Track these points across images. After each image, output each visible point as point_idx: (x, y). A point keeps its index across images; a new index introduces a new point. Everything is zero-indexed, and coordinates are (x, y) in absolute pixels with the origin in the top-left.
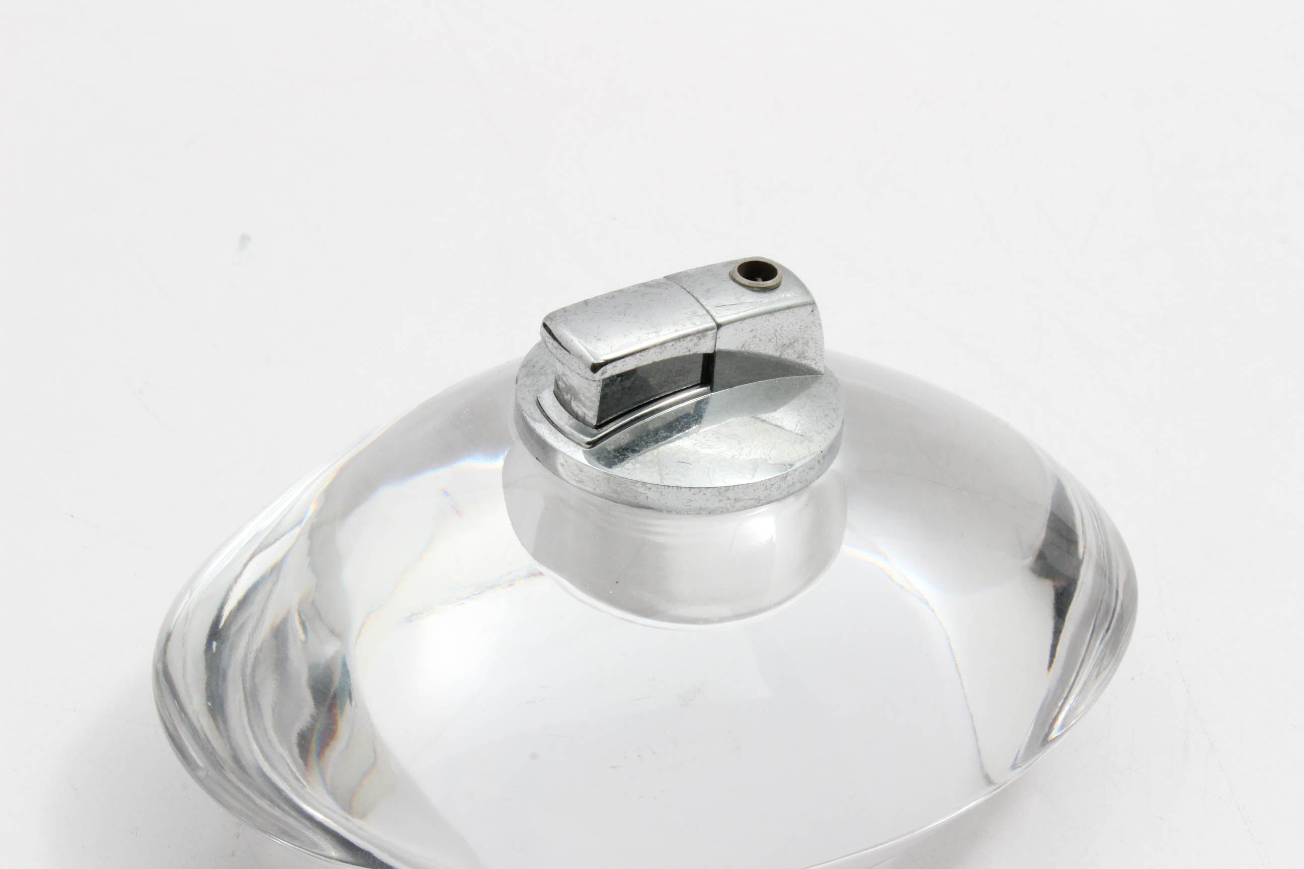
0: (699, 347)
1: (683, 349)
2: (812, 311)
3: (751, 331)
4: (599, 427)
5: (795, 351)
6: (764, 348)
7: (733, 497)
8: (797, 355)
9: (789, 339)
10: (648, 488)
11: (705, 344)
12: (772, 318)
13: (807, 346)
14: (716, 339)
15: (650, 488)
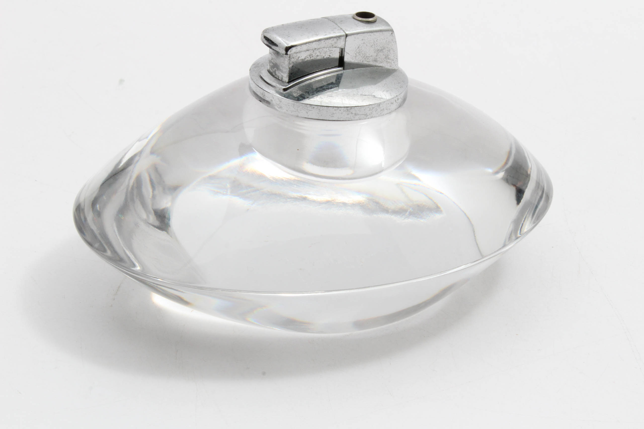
0: (337, 44)
1: (329, 44)
2: (392, 34)
3: (362, 40)
4: (289, 82)
5: (384, 54)
6: (369, 50)
7: (354, 112)
8: (384, 57)
9: (381, 47)
10: (313, 107)
11: (340, 43)
12: (372, 34)
13: (390, 52)
14: (345, 42)
15: (314, 108)
